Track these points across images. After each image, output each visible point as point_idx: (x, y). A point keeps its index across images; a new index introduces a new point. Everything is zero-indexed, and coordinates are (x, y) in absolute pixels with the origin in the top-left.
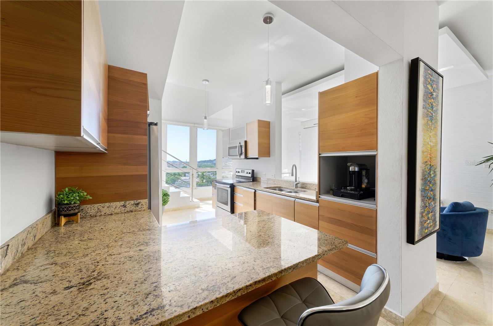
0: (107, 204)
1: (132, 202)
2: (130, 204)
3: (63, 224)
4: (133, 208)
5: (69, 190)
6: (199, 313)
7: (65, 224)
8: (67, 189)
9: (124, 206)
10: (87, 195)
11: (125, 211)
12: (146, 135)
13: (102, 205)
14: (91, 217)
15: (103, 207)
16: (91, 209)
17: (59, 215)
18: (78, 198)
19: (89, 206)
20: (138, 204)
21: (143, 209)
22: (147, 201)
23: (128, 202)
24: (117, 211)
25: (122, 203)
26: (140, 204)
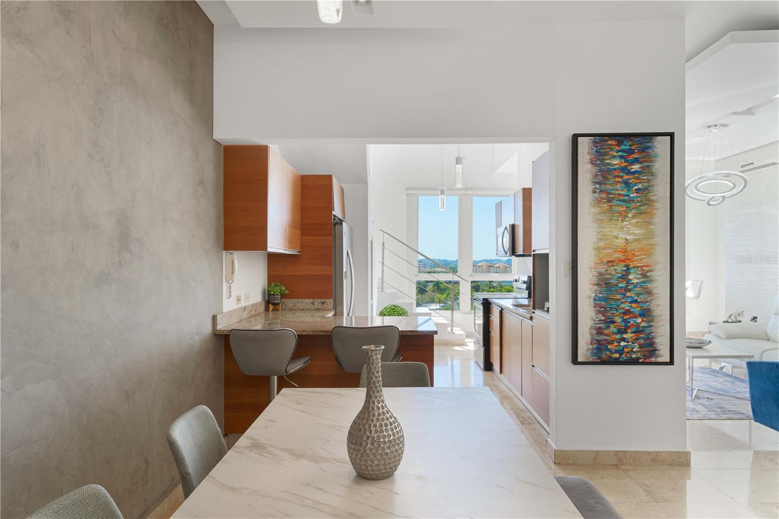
0: (300, 300)
1: (319, 300)
2: (317, 301)
3: (271, 310)
4: (320, 306)
5: (275, 284)
6: (306, 333)
7: (272, 311)
8: (273, 284)
9: (313, 304)
10: (285, 289)
11: (314, 309)
12: (331, 235)
13: (297, 300)
14: (290, 309)
15: (298, 302)
16: (290, 303)
17: (269, 303)
18: (279, 291)
19: (288, 300)
20: (324, 303)
21: (329, 308)
22: (332, 301)
23: (316, 300)
24: (307, 307)
25: (311, 300)
26: (326, 304)
